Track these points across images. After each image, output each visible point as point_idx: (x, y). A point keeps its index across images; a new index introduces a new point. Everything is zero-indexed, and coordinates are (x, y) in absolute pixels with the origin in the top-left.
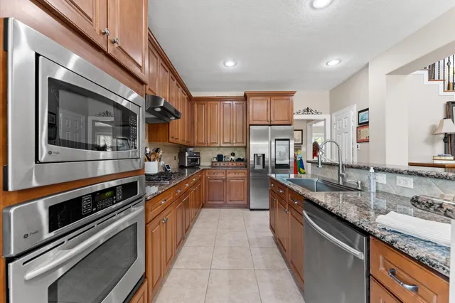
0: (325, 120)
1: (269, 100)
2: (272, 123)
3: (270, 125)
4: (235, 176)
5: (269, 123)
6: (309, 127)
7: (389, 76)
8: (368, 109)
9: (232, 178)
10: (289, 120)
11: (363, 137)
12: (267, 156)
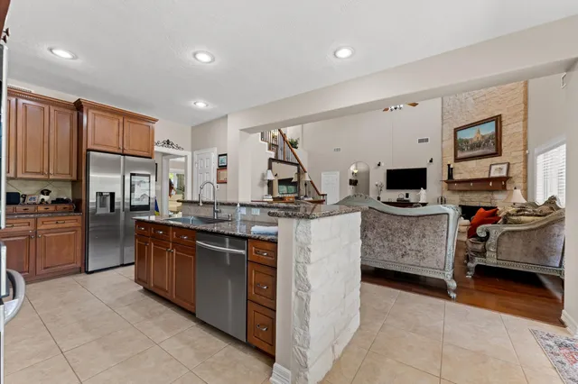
0: (186, 156)
1: (121, 120)
2: (125, 152)
3: (124, 155)
4: (55, 226)
5: (121, 151)
6: (164, 161)
7: (242, 132)
8: (226, 155)
9: (49, 231)
10: (148, 152)
11: (222, 179)
12: (118, 196)
